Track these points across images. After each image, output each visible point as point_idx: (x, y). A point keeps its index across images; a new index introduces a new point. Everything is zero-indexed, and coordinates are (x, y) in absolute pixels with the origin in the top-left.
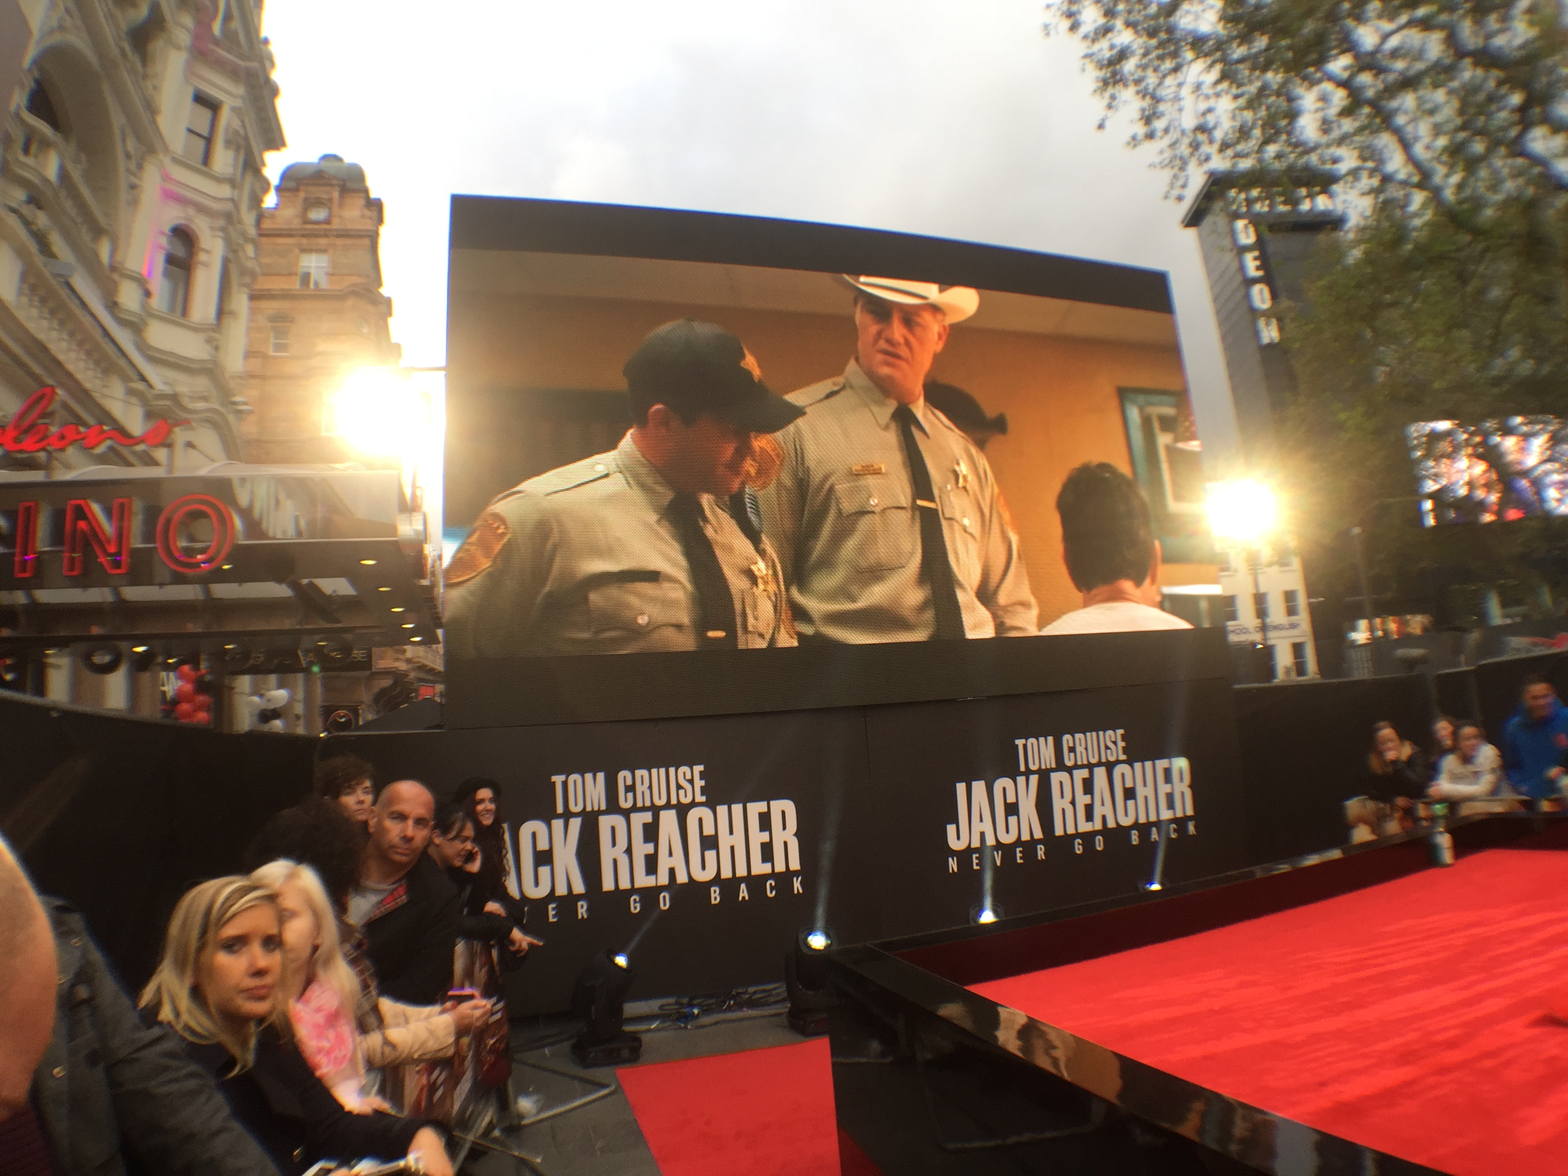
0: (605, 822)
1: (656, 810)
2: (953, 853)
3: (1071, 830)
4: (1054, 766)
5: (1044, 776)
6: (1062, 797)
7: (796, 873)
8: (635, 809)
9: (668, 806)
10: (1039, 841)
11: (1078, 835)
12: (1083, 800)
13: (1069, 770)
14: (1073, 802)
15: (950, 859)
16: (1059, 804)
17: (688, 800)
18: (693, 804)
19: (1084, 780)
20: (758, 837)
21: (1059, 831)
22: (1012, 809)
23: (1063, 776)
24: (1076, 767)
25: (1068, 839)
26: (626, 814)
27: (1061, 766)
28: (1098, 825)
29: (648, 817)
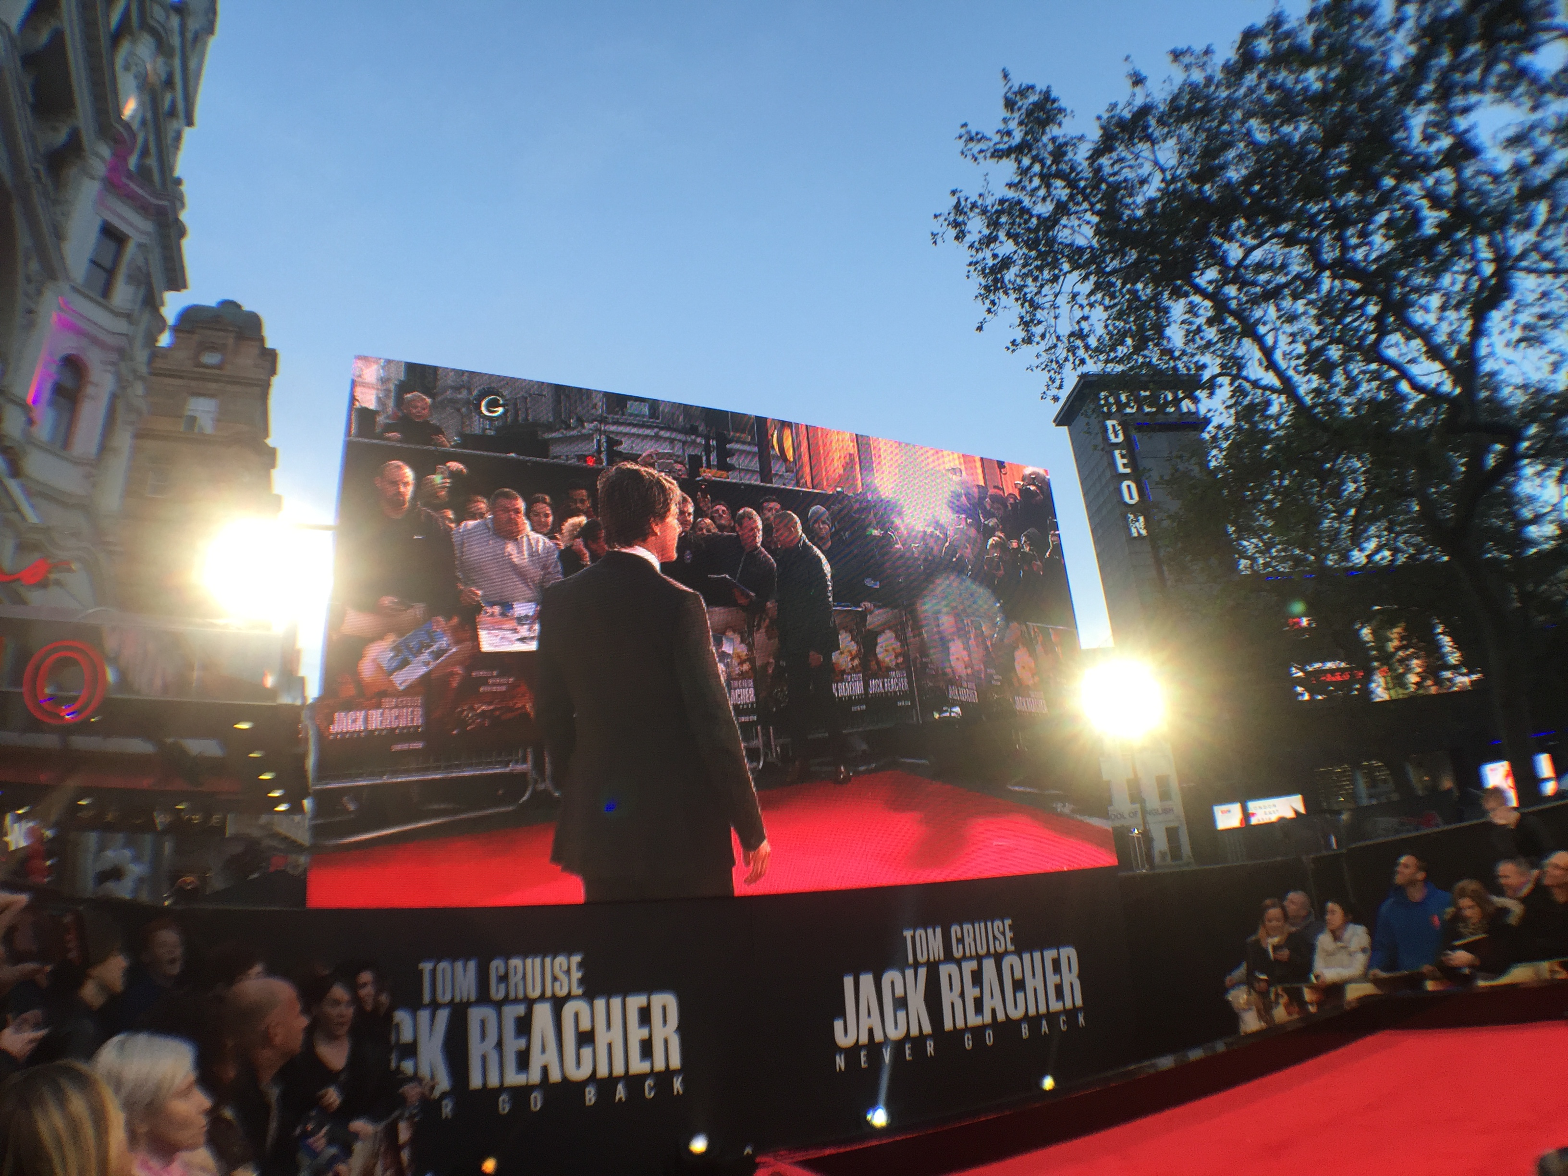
0: (475, 1015)
1: (530, 1003)
2: (841, 1050)
3: (960, 1024)
4: (942, 957)
5: (933, 968)
6: (951, 989)
7: (675, 1072)
8: (506, 1000)
9: (542, 998)
10: (928, 1036)
11: (967, 1029)
12: (971, 992)
13: (958, 962)
14: (962, 995)
15: (838, 1058)
16: (948, 997)
17: (563, 993)
18: (569, 997)
19: (973, 972)
20: (637, 1034)
21: (948, 1025)
22: (901, 1003)
23: (952, 968)
24: (964, 958)
25: (958, 1034)
26: (499, 1005)
27: (949, 957)
28: (988, 1019)
29: (521, 1010)
